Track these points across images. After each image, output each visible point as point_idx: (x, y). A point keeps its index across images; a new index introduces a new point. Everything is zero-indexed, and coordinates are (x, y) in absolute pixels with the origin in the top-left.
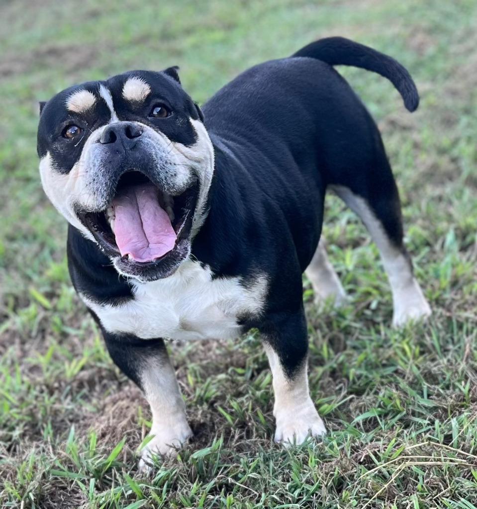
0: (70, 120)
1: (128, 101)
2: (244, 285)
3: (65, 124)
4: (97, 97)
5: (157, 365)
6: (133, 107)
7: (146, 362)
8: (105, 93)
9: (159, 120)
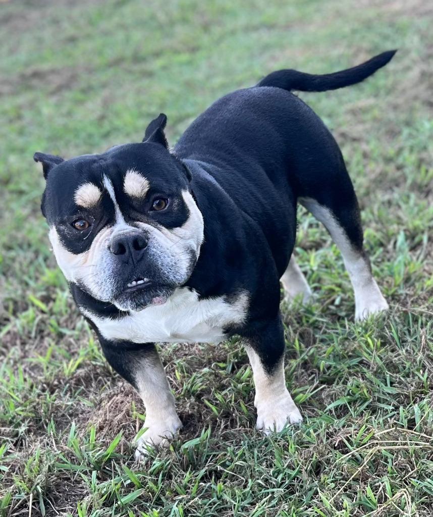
0: (79, 215)
1: (129, 196)
2: (228, 302)
3: (75, 217)
4: (101, 190)
5: (149, 366)
6: (134, 203)
7: (140, 363)
8: (108, 184)
9: (159, 213)
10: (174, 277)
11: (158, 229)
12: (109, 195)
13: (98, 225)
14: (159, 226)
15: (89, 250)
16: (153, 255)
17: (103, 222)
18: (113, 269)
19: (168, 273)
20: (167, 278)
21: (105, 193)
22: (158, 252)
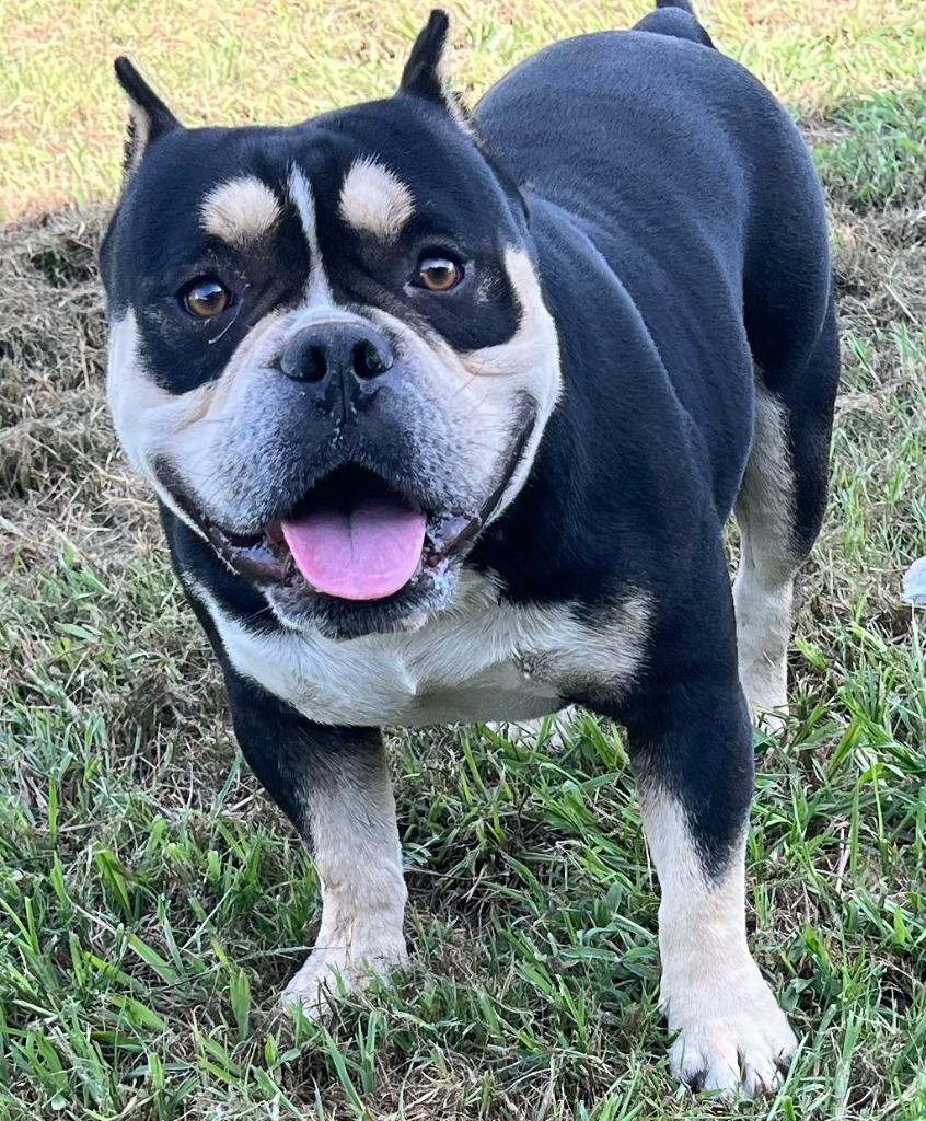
0: (209, 265)
1: (352, 230)
3: (196, 270)
4: (281, 203)
5: (351, 780)
6: (366, 254)
7: (325, 767)
8: (300, 189)
9: (434, 297)
10: (445, 488)
11: (429, 342)
12: (298, 222)
13: (255, 304)
14: (432, 334)
15: (220, 380)
16: (405, 399)
17: (271, 296)
18: (282, 423)
19: (433, 469)
20: (424, 482)
21: (289, 215)
22: (420, 397)
